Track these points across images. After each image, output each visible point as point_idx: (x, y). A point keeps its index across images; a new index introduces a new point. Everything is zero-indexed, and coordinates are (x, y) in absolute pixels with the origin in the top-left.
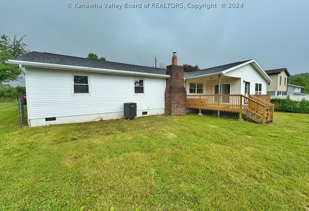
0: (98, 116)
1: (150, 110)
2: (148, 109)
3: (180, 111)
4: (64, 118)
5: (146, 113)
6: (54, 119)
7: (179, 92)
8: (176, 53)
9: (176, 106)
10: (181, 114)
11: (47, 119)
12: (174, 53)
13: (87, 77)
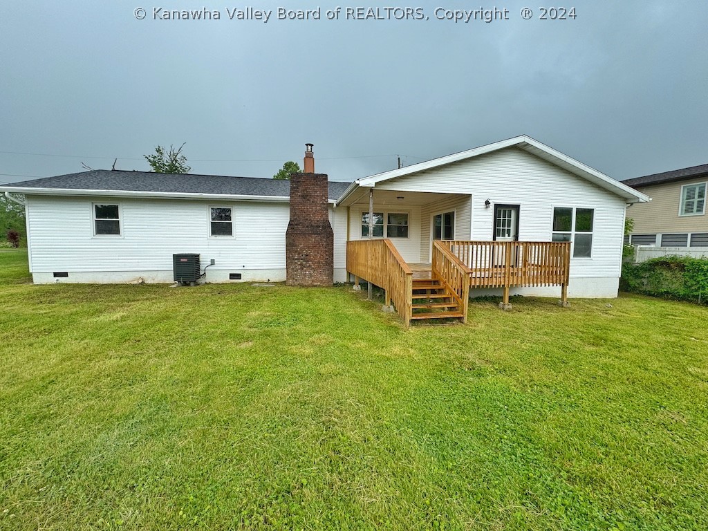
0: (138, 275)
1: (248, 272)
2: (242, 268)
3: (311, 276)
4: (79, 274)
5: (238, 276)
6: (65, 275)
7: (309, 234)
8: (312, 145)
9: (301, 264)
10: (315, 284)
11: (56, 275)
12: (307, 145)
13: (116, 208)
